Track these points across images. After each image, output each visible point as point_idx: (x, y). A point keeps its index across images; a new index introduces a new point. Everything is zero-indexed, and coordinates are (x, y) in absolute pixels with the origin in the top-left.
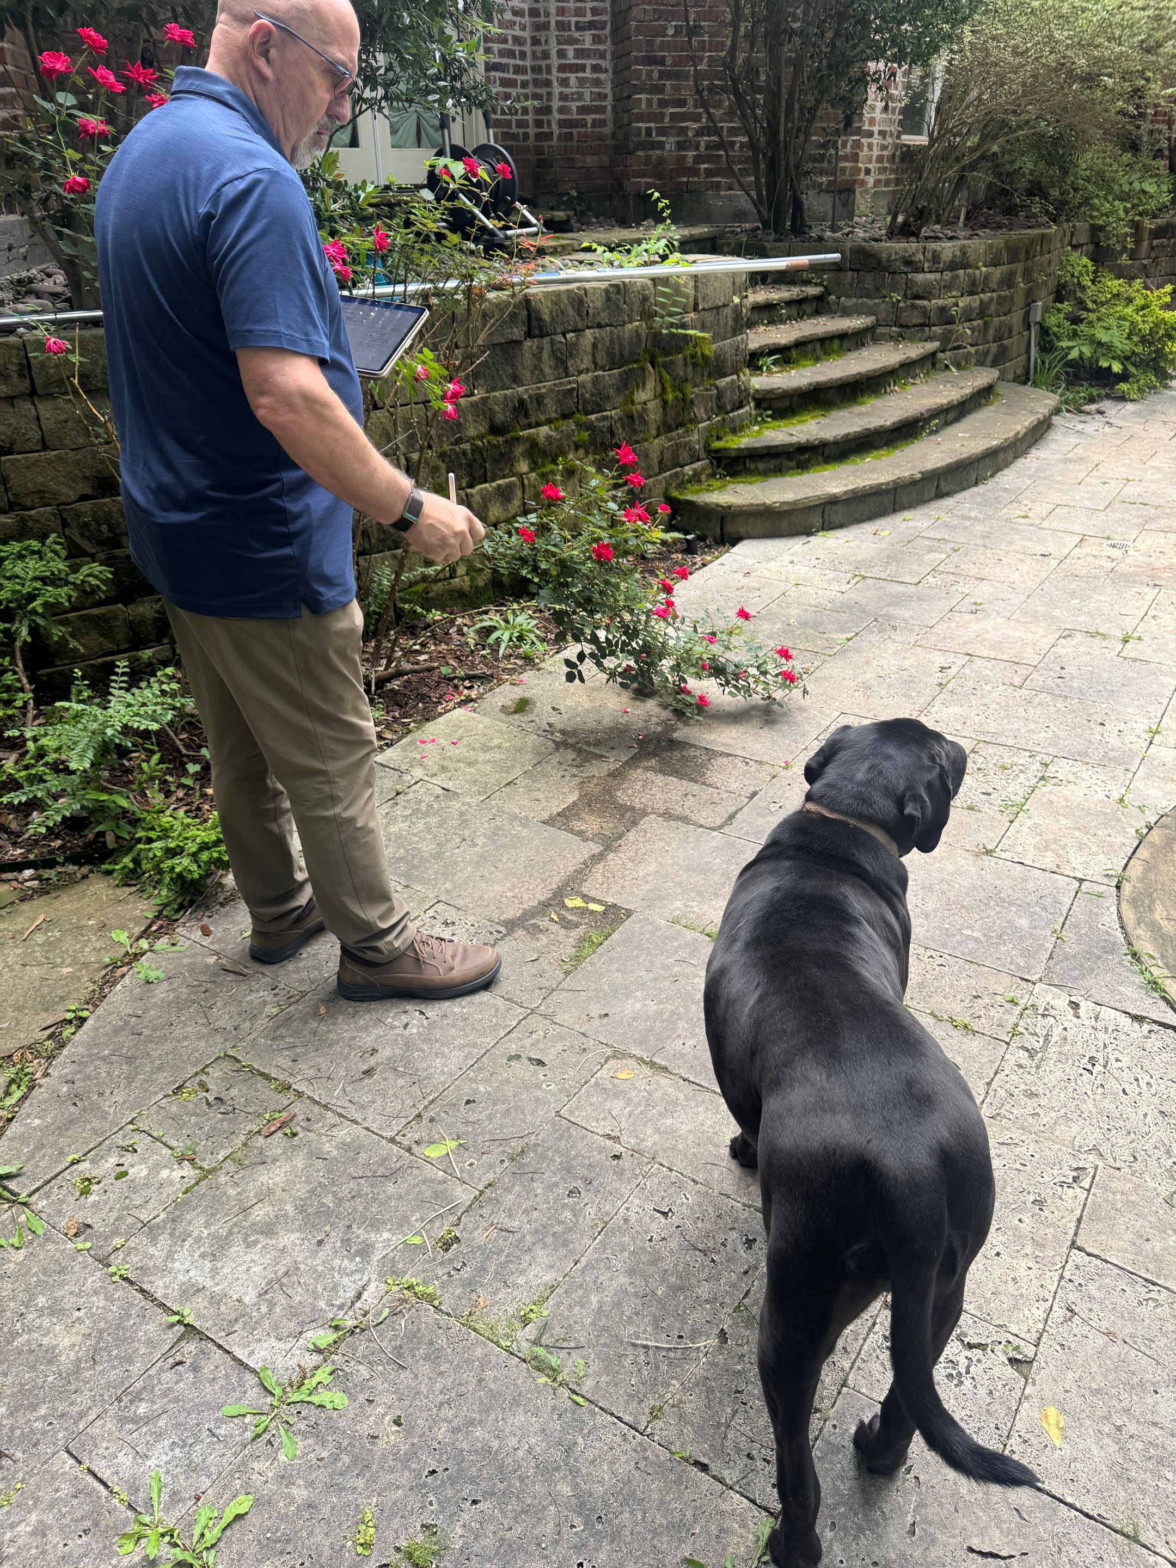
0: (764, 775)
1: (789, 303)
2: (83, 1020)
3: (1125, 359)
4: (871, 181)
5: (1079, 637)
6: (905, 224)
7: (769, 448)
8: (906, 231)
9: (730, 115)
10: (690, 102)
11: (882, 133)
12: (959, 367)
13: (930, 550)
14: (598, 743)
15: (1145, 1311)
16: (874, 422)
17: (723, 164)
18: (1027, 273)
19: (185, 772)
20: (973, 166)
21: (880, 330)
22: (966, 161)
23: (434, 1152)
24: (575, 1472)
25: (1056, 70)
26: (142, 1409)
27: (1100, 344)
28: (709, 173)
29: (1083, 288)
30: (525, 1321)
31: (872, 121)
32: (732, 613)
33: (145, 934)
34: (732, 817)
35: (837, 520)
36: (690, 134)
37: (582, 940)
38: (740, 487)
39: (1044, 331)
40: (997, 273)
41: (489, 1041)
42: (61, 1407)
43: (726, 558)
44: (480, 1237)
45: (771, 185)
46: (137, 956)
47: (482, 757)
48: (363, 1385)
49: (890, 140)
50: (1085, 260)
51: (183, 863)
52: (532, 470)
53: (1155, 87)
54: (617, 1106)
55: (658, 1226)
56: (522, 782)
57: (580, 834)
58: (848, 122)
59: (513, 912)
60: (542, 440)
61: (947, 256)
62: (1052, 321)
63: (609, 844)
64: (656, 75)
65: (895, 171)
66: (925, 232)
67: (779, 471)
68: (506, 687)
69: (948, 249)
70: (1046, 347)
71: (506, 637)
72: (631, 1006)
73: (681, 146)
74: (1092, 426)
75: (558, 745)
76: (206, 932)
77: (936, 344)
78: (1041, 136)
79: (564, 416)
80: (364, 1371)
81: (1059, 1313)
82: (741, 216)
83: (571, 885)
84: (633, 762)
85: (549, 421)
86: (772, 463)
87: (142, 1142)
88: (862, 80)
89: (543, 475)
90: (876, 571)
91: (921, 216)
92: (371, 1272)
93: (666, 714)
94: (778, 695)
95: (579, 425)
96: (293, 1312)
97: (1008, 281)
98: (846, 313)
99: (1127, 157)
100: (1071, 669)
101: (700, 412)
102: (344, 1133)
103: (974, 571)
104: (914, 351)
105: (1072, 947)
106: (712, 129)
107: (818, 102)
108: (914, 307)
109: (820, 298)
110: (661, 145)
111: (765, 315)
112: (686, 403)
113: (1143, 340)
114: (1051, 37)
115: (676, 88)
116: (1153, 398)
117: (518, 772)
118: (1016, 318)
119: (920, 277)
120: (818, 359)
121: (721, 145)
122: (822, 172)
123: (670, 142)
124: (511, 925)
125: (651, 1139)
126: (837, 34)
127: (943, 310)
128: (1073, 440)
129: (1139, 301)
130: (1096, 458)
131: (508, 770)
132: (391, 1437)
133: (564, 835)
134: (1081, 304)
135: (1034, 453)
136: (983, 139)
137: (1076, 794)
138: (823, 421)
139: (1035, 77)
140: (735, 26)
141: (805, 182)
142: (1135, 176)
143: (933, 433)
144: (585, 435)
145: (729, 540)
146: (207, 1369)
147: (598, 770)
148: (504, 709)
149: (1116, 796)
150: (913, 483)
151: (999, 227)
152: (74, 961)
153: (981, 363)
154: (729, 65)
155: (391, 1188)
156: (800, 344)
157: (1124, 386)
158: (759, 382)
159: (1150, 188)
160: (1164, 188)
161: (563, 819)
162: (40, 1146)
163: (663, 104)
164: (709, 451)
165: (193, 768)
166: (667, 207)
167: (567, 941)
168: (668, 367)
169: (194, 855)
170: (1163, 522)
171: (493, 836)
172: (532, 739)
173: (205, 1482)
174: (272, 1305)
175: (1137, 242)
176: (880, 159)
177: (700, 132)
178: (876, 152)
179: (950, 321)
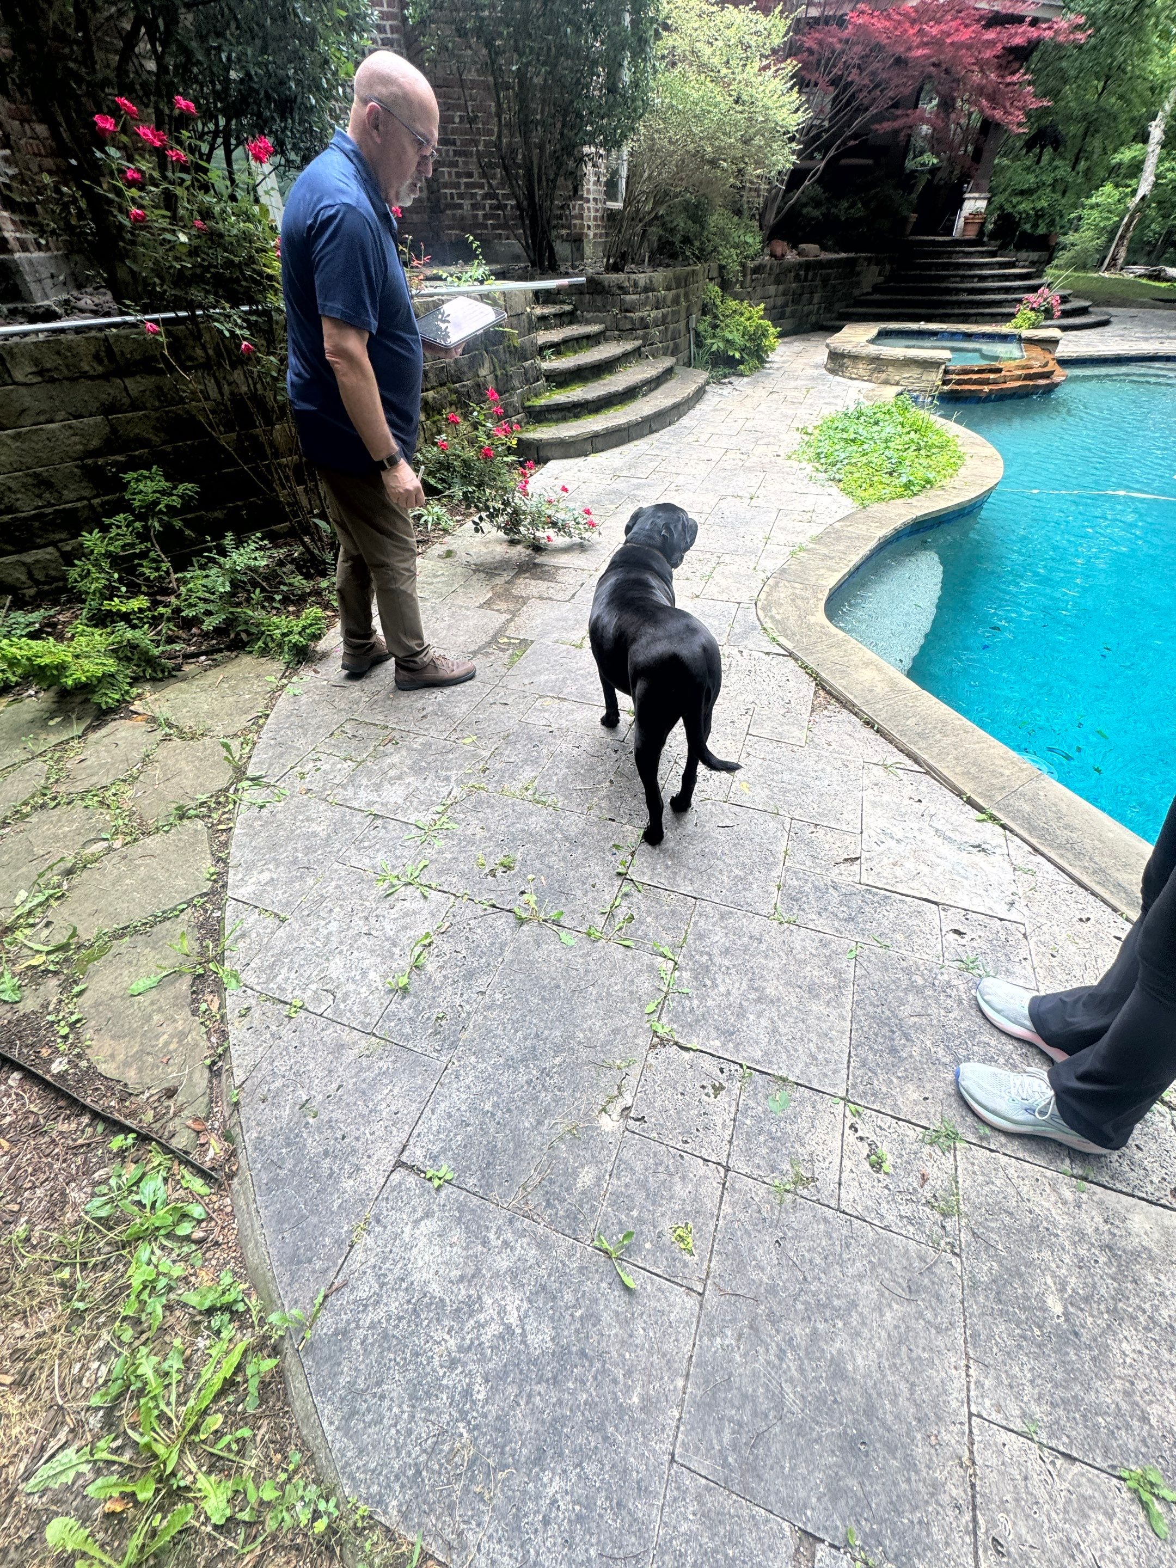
0: (585, 575)
1: (555, 315)
2: (267, 716)
3: (742, 350)
4: (591, 234)
5: (729, 498)
6: (615, 263)
7: (558, 405)
8: (616, 268)
9: (502, 185)
10: (476, 175)
11: (595, 200)
12: (654, 356)
13: (651, 461)
14: (496, 568)
15: (777, 750)
16: (613, 389)
17: (502, 221)
18: (686, 295)
19: (273, 600)
20: (650, 224)
21: (608, 333)
22: (647, 219)
23: (467, 741)
24: (562, 830)
25: (694, 156)
26: (366, 844)
27: (728, 341)
28: (494, 227)
29: (717, 307)
30: (527, 789)
31: (588, 190)
32: (558, 489)
33: (283, 677)
34: (574, 595)
35: (600, 446)
36: (479, 198)
37: (511, 655)
38: (545, 429)
39: (697, 334)
40: (670, 295)
41: (479, 699)
42: (328, 850)
43: (542, 471)
44: (498, 766)
45: (534, 236)
46: (284, 686)
47: (435, 580)
48: (463, 820)
49: (600, 205)
50: (717, 288)
51: (295, 638)
52: (427, 419)
53: (750, 169)
54: (547, 715)
55: (575, 752)
56: (460, 590)
57: (498, 610)
58: (576, 190)
59: (473, 647)
60: (430, 400)
61: (642, 283)
62: (701, 328)
63: (514, 614)
64: (451, 153)
65: (605, 227)
66: (626, 269)
67: (564, 419)
68: (437, 545)
69: (642, 279)
70: (699, 345)
71: (430, 519)
72: (543, 678)
73: (474, 207)
74: (727, 390)
75: (474, 571)
76: (316, 672)
77: (640, 342)
78: (687, 202)
79: (442, 384)
80: (462, 816)
81: (744, 755)
82: (517, 258)
83: (500, 632)
84: (517, 575)
85: (433, 388)
86: (560, 415)
87: (323, 757)
88: (580, 160)
89: (434, 422)
90: (625, 473)
91: (623, 256)
92: (453, 784)
93: (529, 552)
94: (586, 535)
95: (449, 389)
96: (422, 803)
97: (676, 301)
98: (588, 322)
99: (736, 218)
100: (727, 513)
101: (516, 383)
102: (421, 740)
103: (674, 470)
104: (629, 346)
105: (738, 630)
106: (492, 196)
107: (557, 175)
108: (626, 317)
109: (571, 313)
110: (460, 206)
111: (542, 323)
112: (508, 378)
113: (750, 339)
114: (691, 131)
115: (466, 163)
116: (757, 374)
117: (456, 586)
118: (682, 325)
119: (628, 297)
120: (576, 352)
121: (499, 207)
122: (563, 227)
123: (467, 203)
124: (474, 653)
125: (564, 724)
126: (564, 126)
127: (642, 319)
128: (717, 399)
129: (747, 315)
130: (730, 408)
131: (451, 586)
132: (480, 834)
133: (489, 612)
134: (716, 317)
135: (698, 406)
136: (655, 203)
137: (734, 568)
138: (585, 389)
139: (683, 161)
140: (499, 116)
141: (554, 233)
142: (742, 232)
143: (644, 395)
144: (454, 397)
145: (541, 461)
146: (390, 827)
147: (499, 581)
148: (439, 556)
149: (752, 567)
150: (638, 424)
151: (668, 266)
152: (250, 692)
153: (665, 354)
154: (498, 145)
155: (451, 756)
156: (565, 342)
157: (742, 367)
158: (545, 365)
159: (750, 240)
160: (758, 240)
161: (488, 604)
162: (271, 765)
163: (458, 175)
164: (524, 408)
165: (278, 597)
166: (478, 247)
167: (505, 657)
168: (496, 353)
169: (300, 633)
170: (765, 440)
171: (453, 615)
172: (459, 570)
173: (405, 861)
174: (411, 802)
175: (744, 276)
176: (595, 218)
177: (485, 197)
178: (593, 214)
179: (647, 327)
